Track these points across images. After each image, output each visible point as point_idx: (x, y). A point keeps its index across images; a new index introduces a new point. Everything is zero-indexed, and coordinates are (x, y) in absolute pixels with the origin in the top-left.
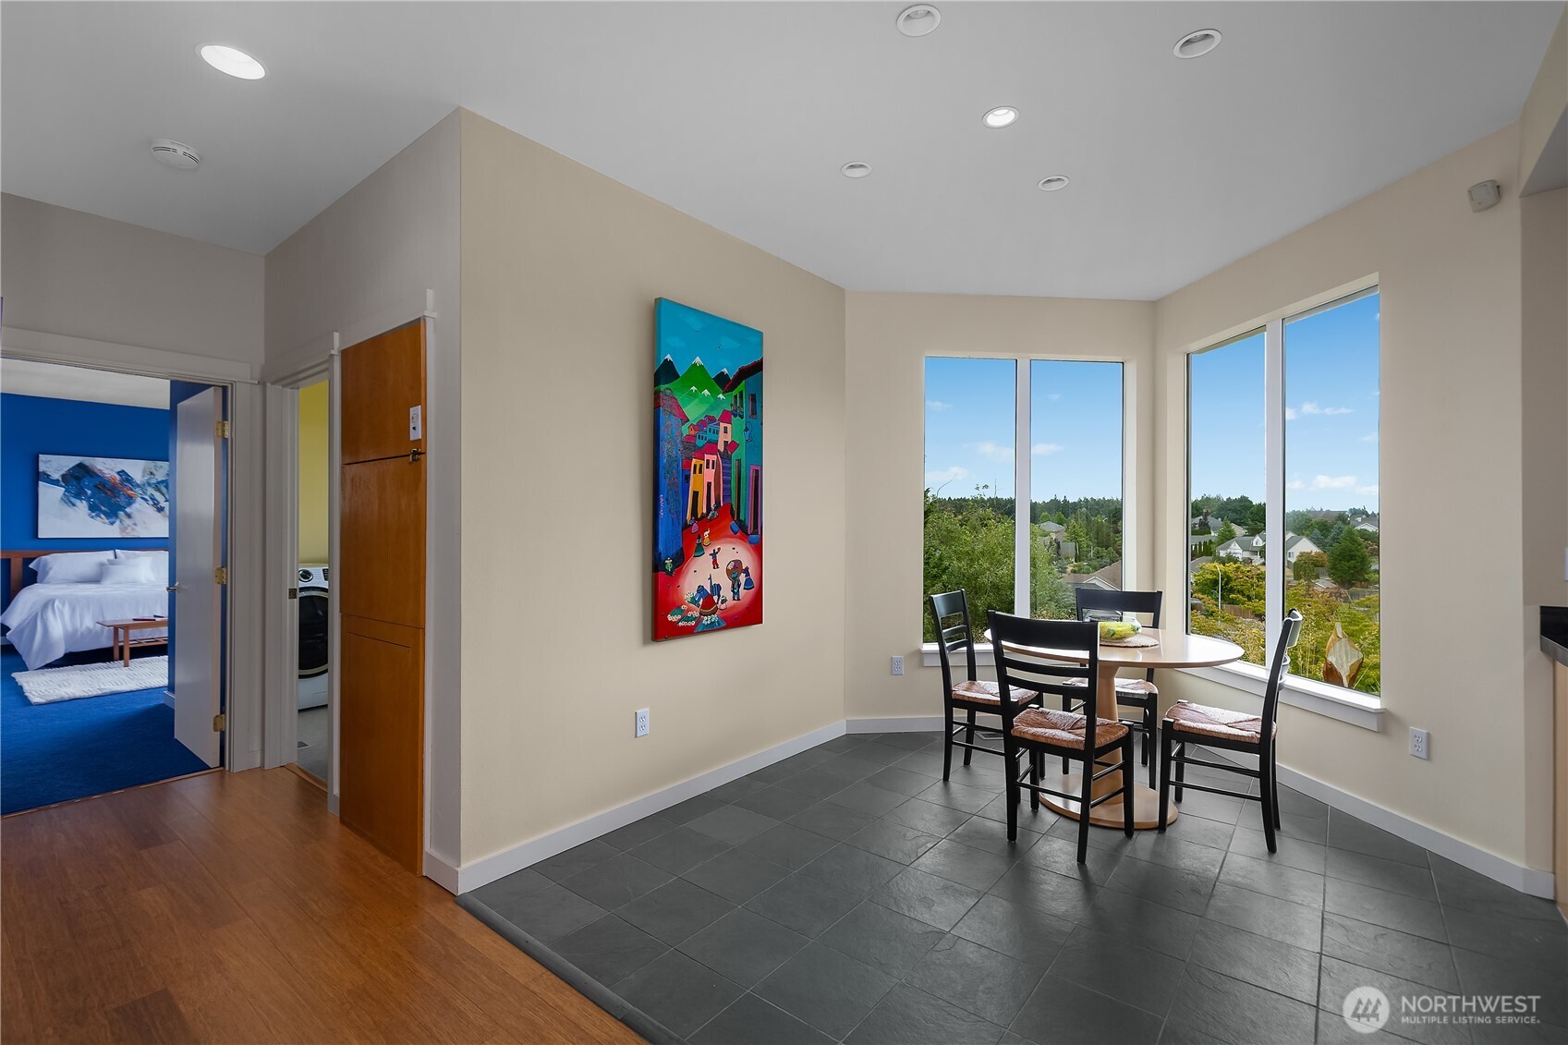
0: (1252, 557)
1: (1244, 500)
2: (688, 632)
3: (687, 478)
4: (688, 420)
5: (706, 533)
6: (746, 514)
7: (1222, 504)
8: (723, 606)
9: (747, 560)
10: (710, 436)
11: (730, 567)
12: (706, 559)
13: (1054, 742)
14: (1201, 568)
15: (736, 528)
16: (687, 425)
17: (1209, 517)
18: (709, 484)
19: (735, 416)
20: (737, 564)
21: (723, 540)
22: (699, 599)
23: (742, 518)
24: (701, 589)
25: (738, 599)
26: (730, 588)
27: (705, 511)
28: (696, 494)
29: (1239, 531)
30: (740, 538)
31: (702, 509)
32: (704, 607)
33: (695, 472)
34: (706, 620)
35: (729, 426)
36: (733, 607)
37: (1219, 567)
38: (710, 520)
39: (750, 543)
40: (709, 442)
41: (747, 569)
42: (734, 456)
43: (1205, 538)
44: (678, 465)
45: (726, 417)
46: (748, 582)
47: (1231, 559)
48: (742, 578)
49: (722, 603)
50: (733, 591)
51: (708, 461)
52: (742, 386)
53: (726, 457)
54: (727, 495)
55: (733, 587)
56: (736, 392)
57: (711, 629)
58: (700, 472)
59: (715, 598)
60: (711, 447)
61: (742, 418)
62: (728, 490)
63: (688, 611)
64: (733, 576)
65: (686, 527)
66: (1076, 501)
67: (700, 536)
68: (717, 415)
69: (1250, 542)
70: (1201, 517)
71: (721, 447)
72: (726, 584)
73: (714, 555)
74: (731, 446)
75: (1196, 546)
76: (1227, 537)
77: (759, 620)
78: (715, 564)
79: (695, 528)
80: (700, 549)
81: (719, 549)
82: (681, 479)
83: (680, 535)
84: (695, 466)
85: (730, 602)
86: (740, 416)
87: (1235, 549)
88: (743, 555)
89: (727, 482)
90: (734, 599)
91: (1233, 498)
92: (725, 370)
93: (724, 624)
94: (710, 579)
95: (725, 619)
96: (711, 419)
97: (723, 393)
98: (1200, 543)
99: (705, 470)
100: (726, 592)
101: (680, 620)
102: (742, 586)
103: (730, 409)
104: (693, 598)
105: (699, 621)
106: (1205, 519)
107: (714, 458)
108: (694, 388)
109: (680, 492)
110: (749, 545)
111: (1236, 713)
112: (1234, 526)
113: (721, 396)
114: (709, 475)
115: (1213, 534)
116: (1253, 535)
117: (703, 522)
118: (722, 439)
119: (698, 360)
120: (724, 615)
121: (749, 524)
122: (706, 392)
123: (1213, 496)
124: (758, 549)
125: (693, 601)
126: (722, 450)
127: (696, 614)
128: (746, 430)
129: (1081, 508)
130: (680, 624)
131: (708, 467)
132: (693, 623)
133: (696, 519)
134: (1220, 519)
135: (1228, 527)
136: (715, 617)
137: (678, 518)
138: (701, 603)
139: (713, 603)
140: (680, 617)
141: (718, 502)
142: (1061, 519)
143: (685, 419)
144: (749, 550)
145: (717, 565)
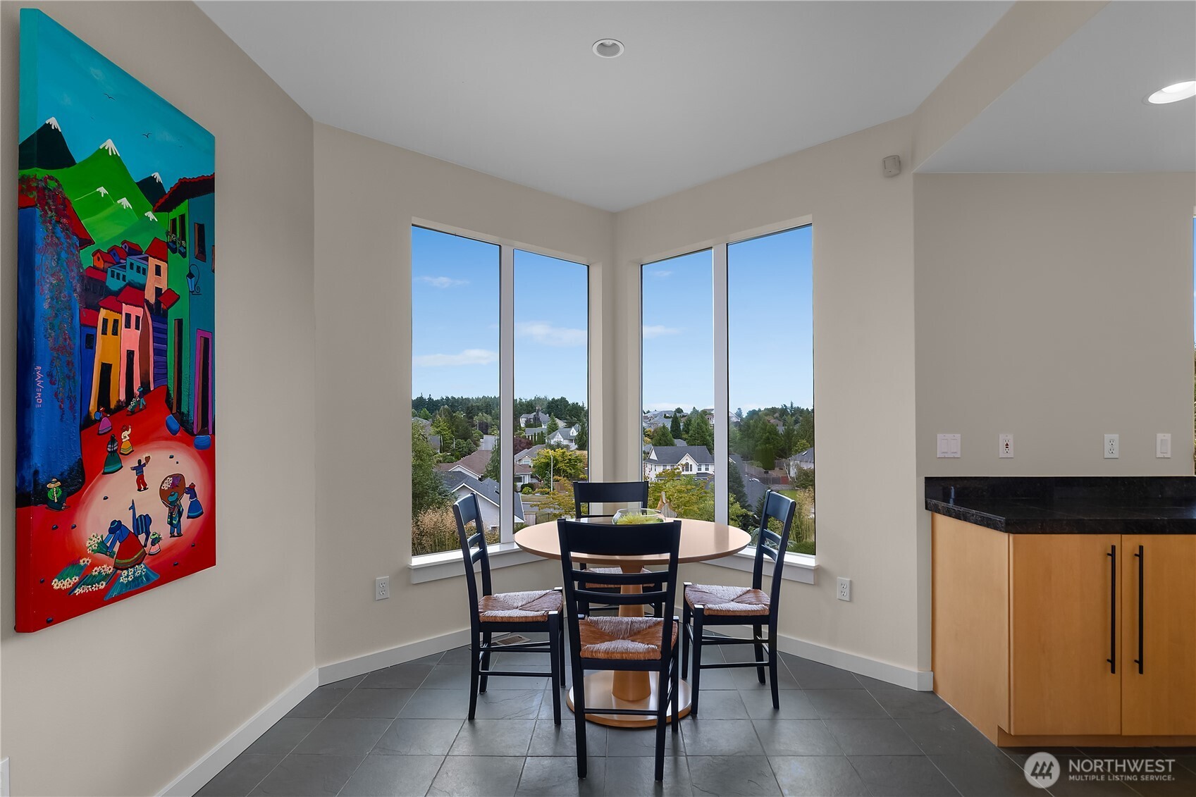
0: (570, 444)
1: (563, 400)
2: (95, 602)
3: (90, 342)
4: (91, 242)
5: (126, 434)
6: (189, 404)
7: (549, 403)
8: (154, 550)
9: (191, 471)
10: (132, 276)
11: (166, 486)
12: (126, 475)
13: (631, 657)
14: (538, 454)
15: (175, 425)
16: (90, 249)
17: (540, 413)
18: (130, 354)
19: (174, 251)
20: (178, 480)
21: (155, 445)
22: (113, 544)
23: (184, 409)
24: (116, 527)
25: (180, 535)
26: (166, 519)
27: (123, 397)
28: (106, 369)
29: (561, 424)
30: (180, 440)
31: (118, 393)
32: (121, 555)
33: (104, 333)
34: (126, 577)
35: (163, 265)
36: (170, 549)
37: (551, 453)
38: (133, 412)
39: (197, 447)
40: (130, 285)
41: (192, 486)
42: (173, 314)
43: (538, 430)
44: (72, 317)
45: (158, 249)
46: (194, 506)
47: (559, 445)
48: (185, 501)
49: (153, 544)
50: (171, 523)
51: (128, 316)
52: (183, 208)
53: (159, 310)
54: (161, 373)
55: (171, 517)
56: (175, 214)
57: (136, 588)
58: (115, 333)
59: (142, 538)
60: (134, 293)
61: (184, 255)
62: (161, 367)
63: (92, 566)
64: (171, 499)
65: (87, 423)
66: (439, 398)
67: (115, 438)
68: (144, 242)
69: (568, 432)
70: (535, 413)
71: (150, 296)
72: (158, 512)
73: (139, 469)
74: (166, 298)
75: (532, 436)
76: (553, 429)
77: (211, 562)
78: (141, 484)
79: (105, 425)
80: (114, 460)
81: (148, 459)
82: (77, 341)
83: (77, 438)
84: (105, 321)
85: (166, 540)
86: (180, 252)
87: (558, 438)
88: (185, 465)
89: (161, 353)
90: (172, 536)
91: (556, 398)
92: (157, 175)
93: (154, 577)
94: (133, 507)
95: (154, 568)
96: (134, 250)
97: (155, 211)
98: (535, 434)
99: (123, 329)
100: (160, 527)
101: (76, 586)
102: (185, 514)
103: (164, 238)
104: (103, 543)
105: (112, 579)
106: (538, 414)
107: (137, 312)
108: (102, 190)
109: (77, 364)
110: (194, 450)
111: (731, 588)
112: (558, 421)
113: (150, 215)
114: (130, 338)
115: (543, 427)
116: (570, 427)
117: (119, 414)
118: (153, 284)
119: (109, 144)
120: (156, 562)
121: (195, 417)
122: (124, 202)
123: (542, 396)
124: (207, 457)
125: (103, 547)
126: (152, 300)
127: (108, 569)
128: (190, 275)
129: (444, 405)
130: (78, 591)
131: (128, 325)
132: (102, 585)
133: (108, 410)
134: (548, 415)
135: (554, 421)
136: (141, 569)
137: (72, 408)
138: (116, 549)
139: (140, 547)
140: (76, 579)
141: (145, 384)
142: (427, 415)
143: (86, 241)
144: (194, 457)
145: (145, 485)
